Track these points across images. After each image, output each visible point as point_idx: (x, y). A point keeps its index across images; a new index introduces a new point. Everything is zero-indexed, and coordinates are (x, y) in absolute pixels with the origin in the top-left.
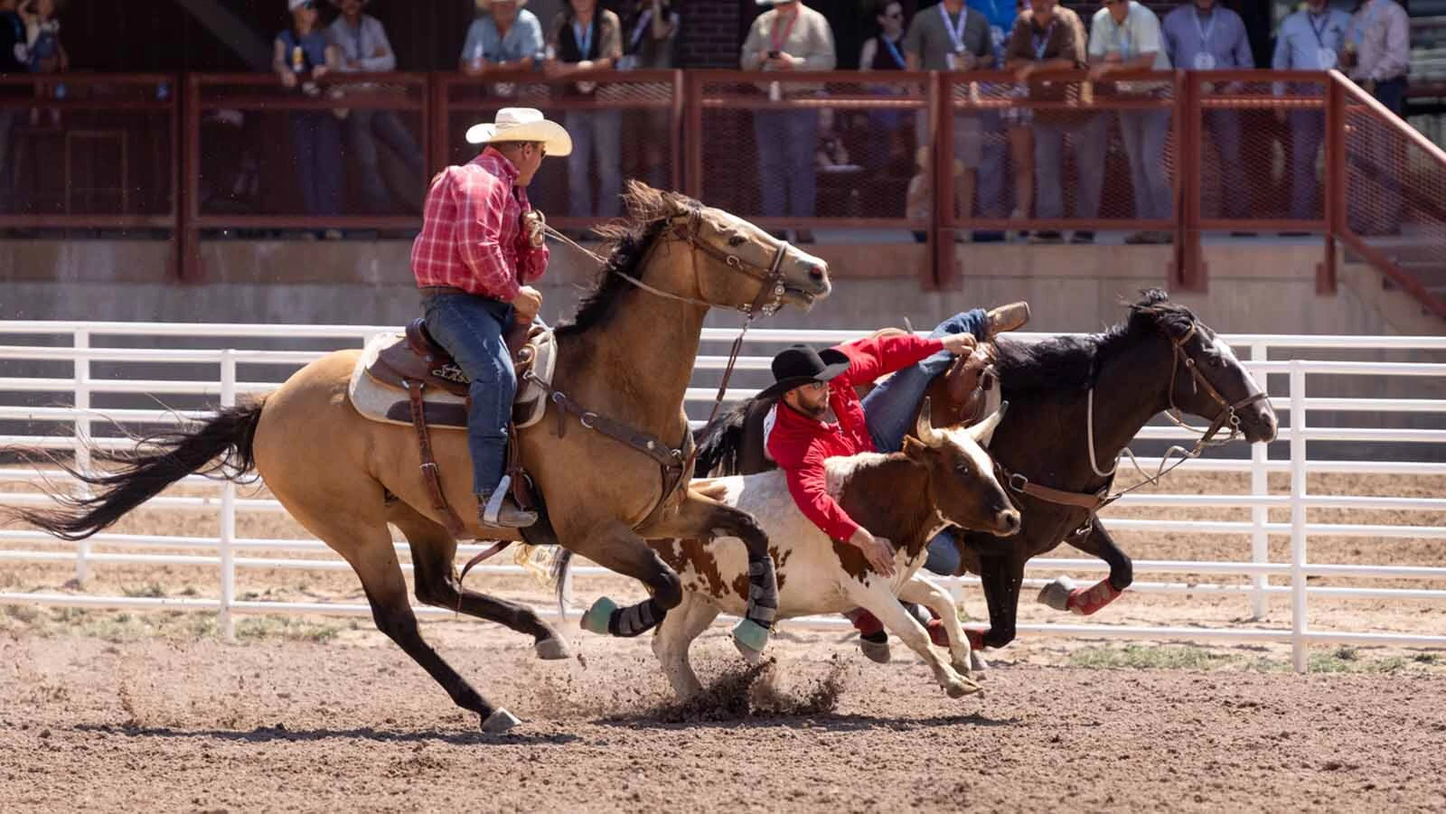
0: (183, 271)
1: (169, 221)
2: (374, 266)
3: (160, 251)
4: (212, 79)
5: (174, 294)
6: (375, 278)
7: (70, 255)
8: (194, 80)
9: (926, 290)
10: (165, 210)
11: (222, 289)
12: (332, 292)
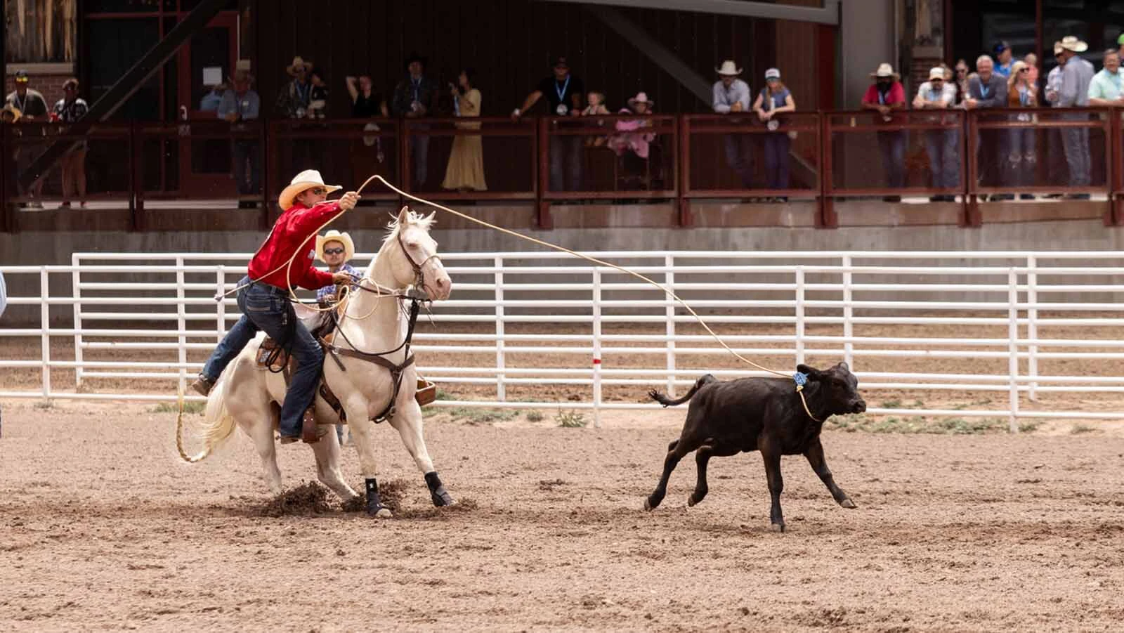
0: (681, 220)
1: (673, 194)
2: (790, 216)
3: (667, 210)
4: (696, 117)
5: (676, 234)
6: (791, 224)
7: (616, 214)
8: (686, 118)
9: (1107, 225)
10: (671, 188)
11: (703, 230)
12: (766, 231)
